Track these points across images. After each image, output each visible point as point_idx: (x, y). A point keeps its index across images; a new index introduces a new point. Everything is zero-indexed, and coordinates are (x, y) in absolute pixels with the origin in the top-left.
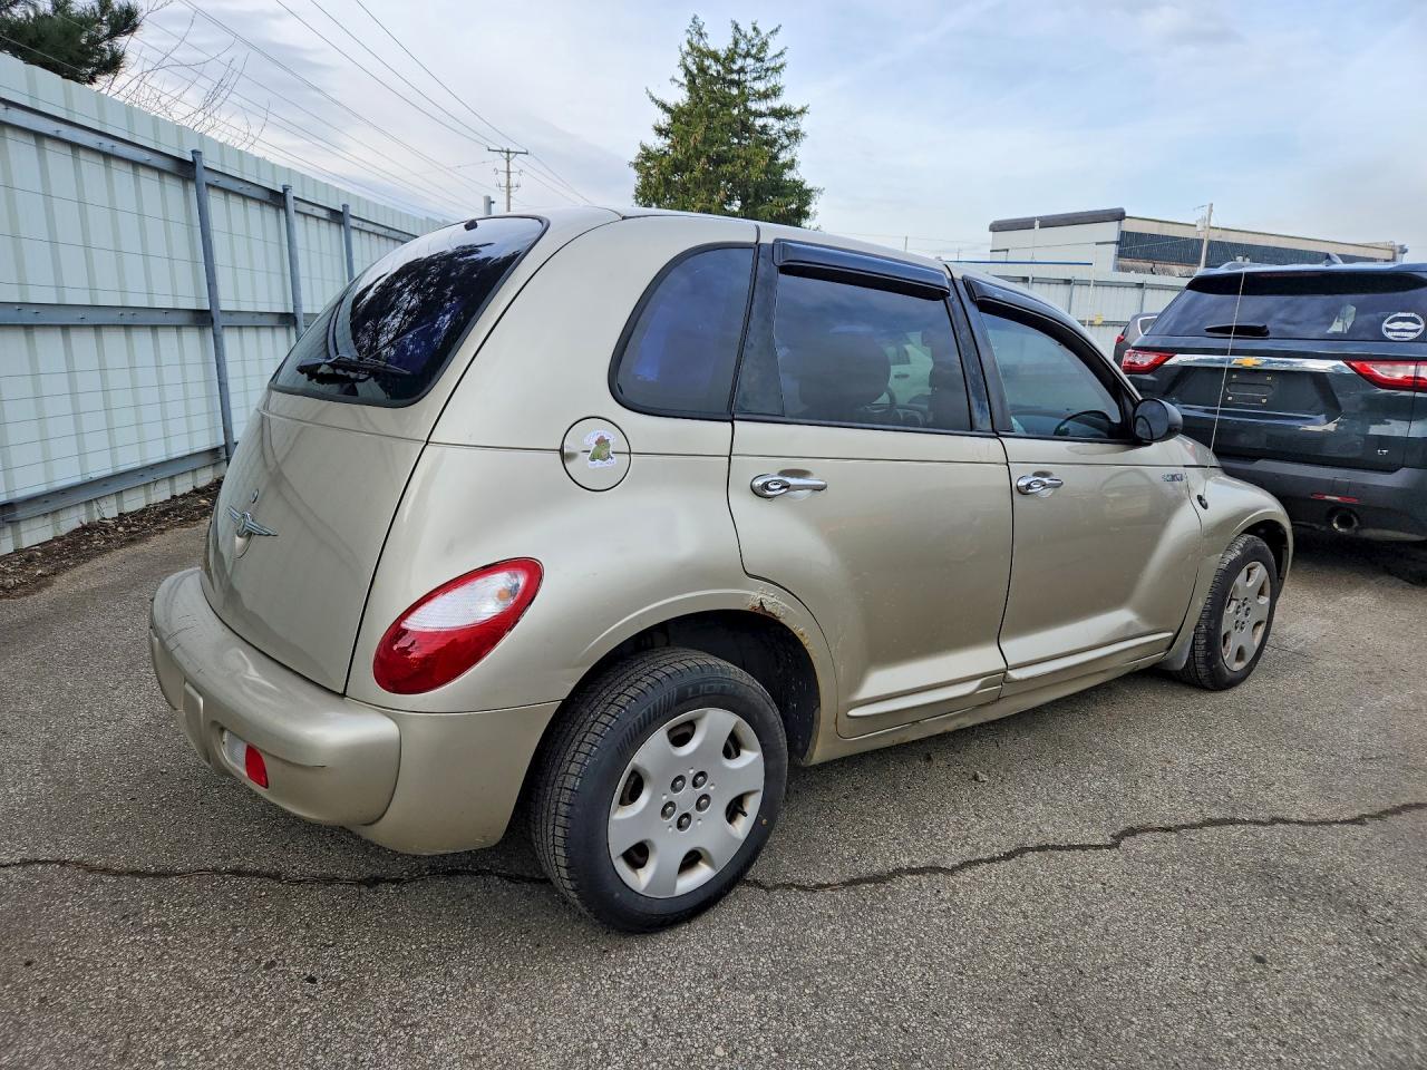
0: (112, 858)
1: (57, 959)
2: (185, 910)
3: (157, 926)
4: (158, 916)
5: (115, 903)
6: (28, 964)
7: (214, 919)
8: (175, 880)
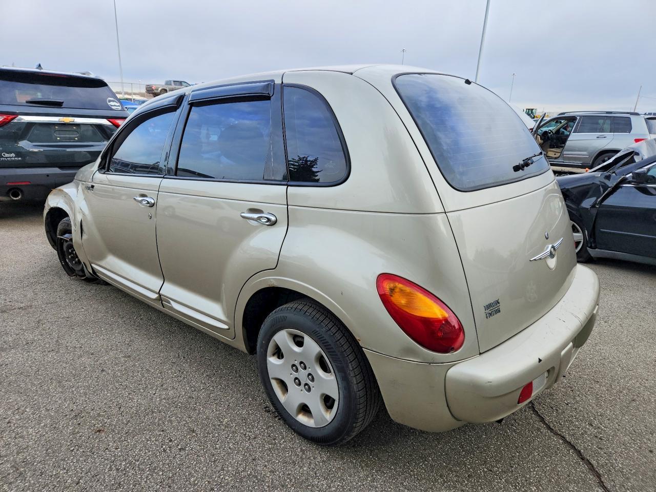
0: (583, 473)
1: (639, 444)
2: (577, 423)
3: (592, 425)
4: (588, 429)
5: (600, 448)
6: (651, 451)
7: (571, 412)
8: (568, 438)
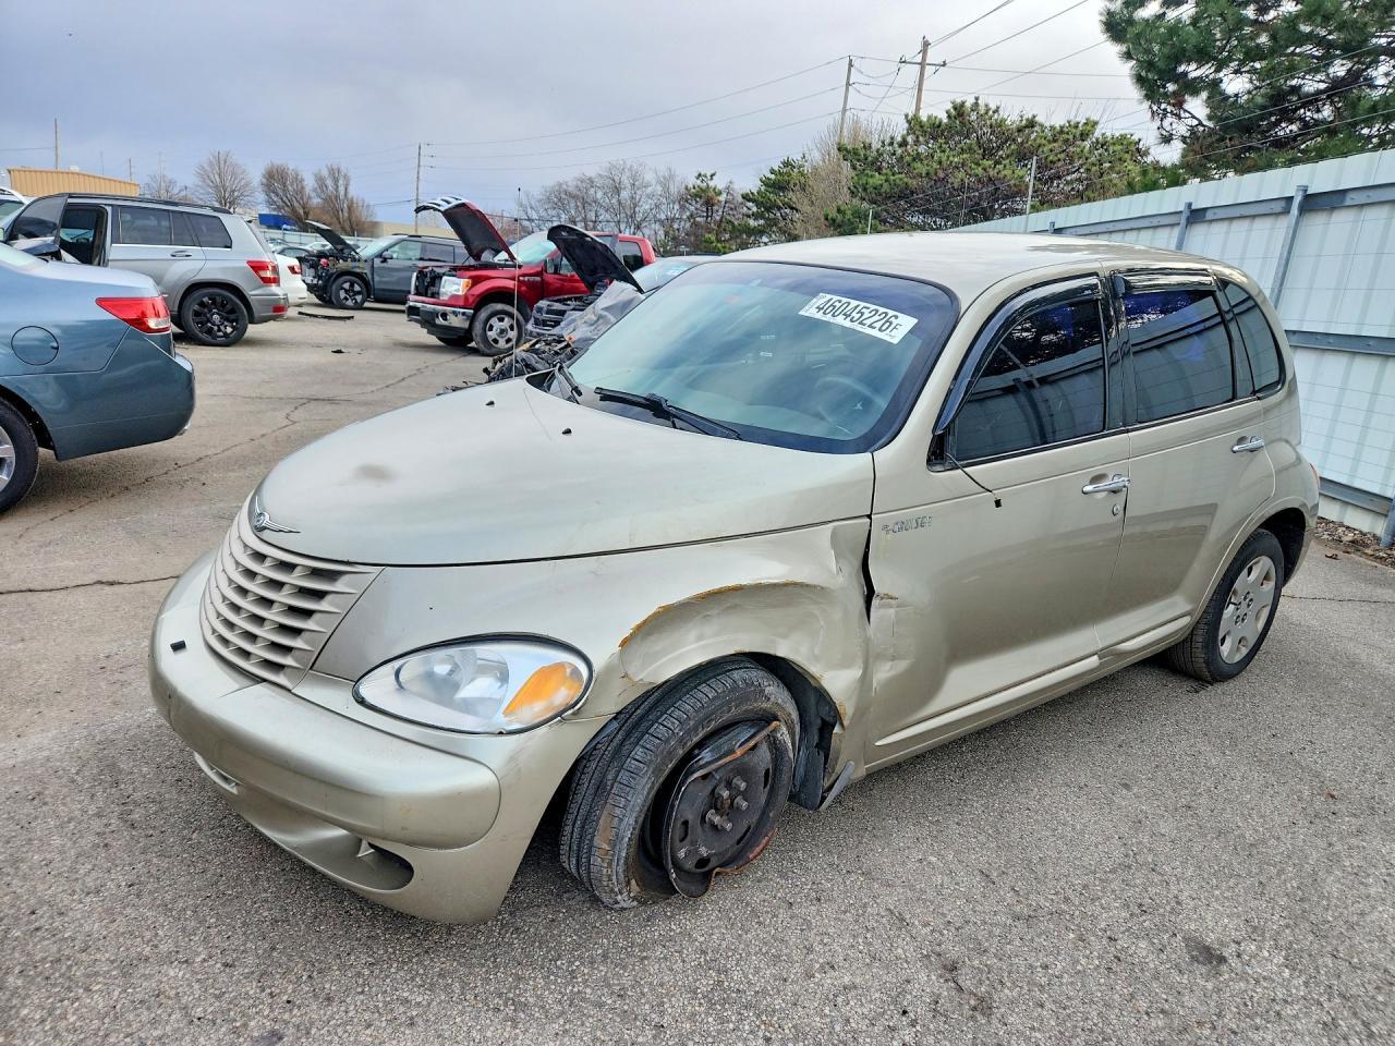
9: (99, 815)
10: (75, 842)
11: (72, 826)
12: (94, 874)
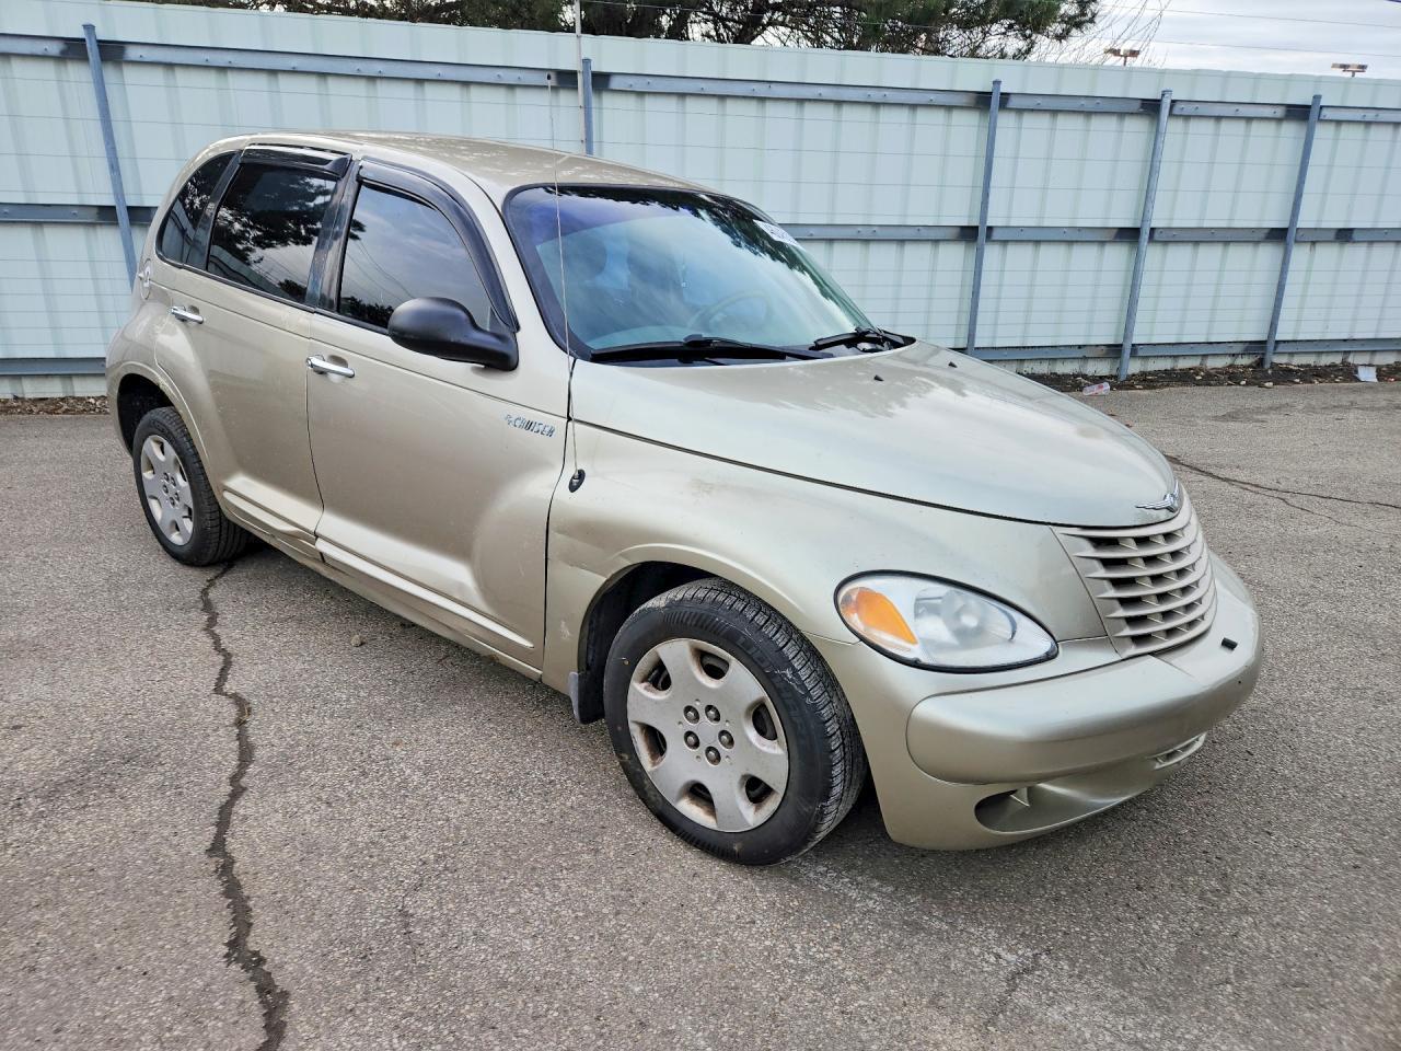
9: (1245, 911)
10: (1286, 900)
11: (1277, 919)
12: (1290, 862)
